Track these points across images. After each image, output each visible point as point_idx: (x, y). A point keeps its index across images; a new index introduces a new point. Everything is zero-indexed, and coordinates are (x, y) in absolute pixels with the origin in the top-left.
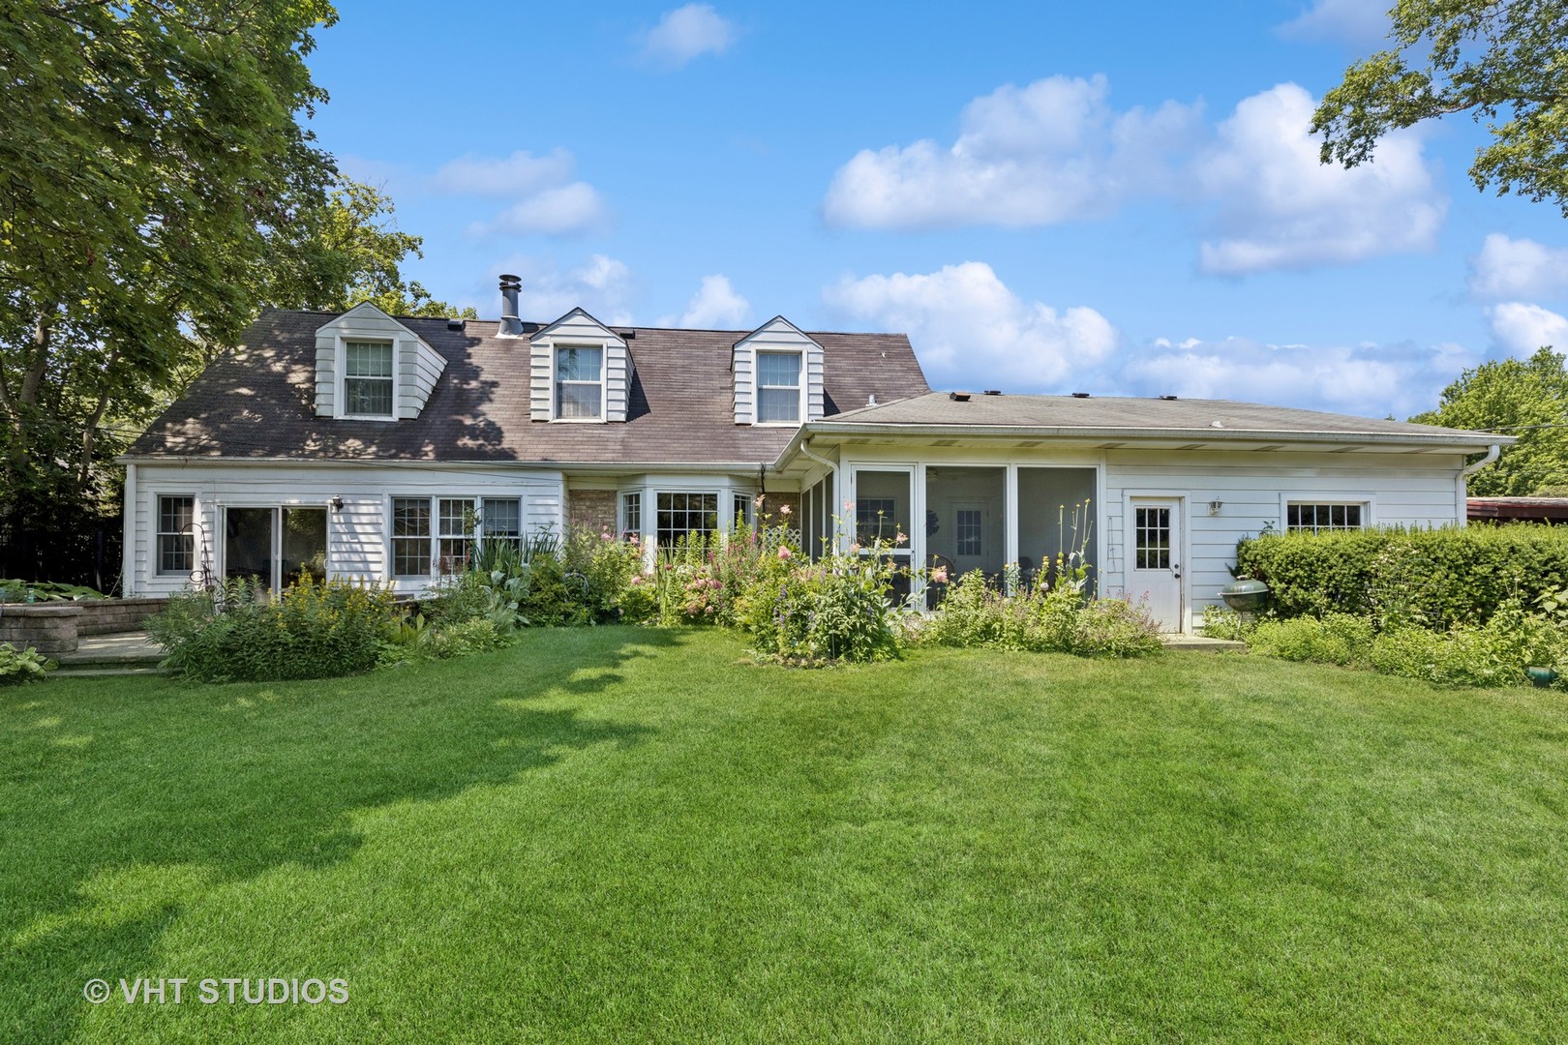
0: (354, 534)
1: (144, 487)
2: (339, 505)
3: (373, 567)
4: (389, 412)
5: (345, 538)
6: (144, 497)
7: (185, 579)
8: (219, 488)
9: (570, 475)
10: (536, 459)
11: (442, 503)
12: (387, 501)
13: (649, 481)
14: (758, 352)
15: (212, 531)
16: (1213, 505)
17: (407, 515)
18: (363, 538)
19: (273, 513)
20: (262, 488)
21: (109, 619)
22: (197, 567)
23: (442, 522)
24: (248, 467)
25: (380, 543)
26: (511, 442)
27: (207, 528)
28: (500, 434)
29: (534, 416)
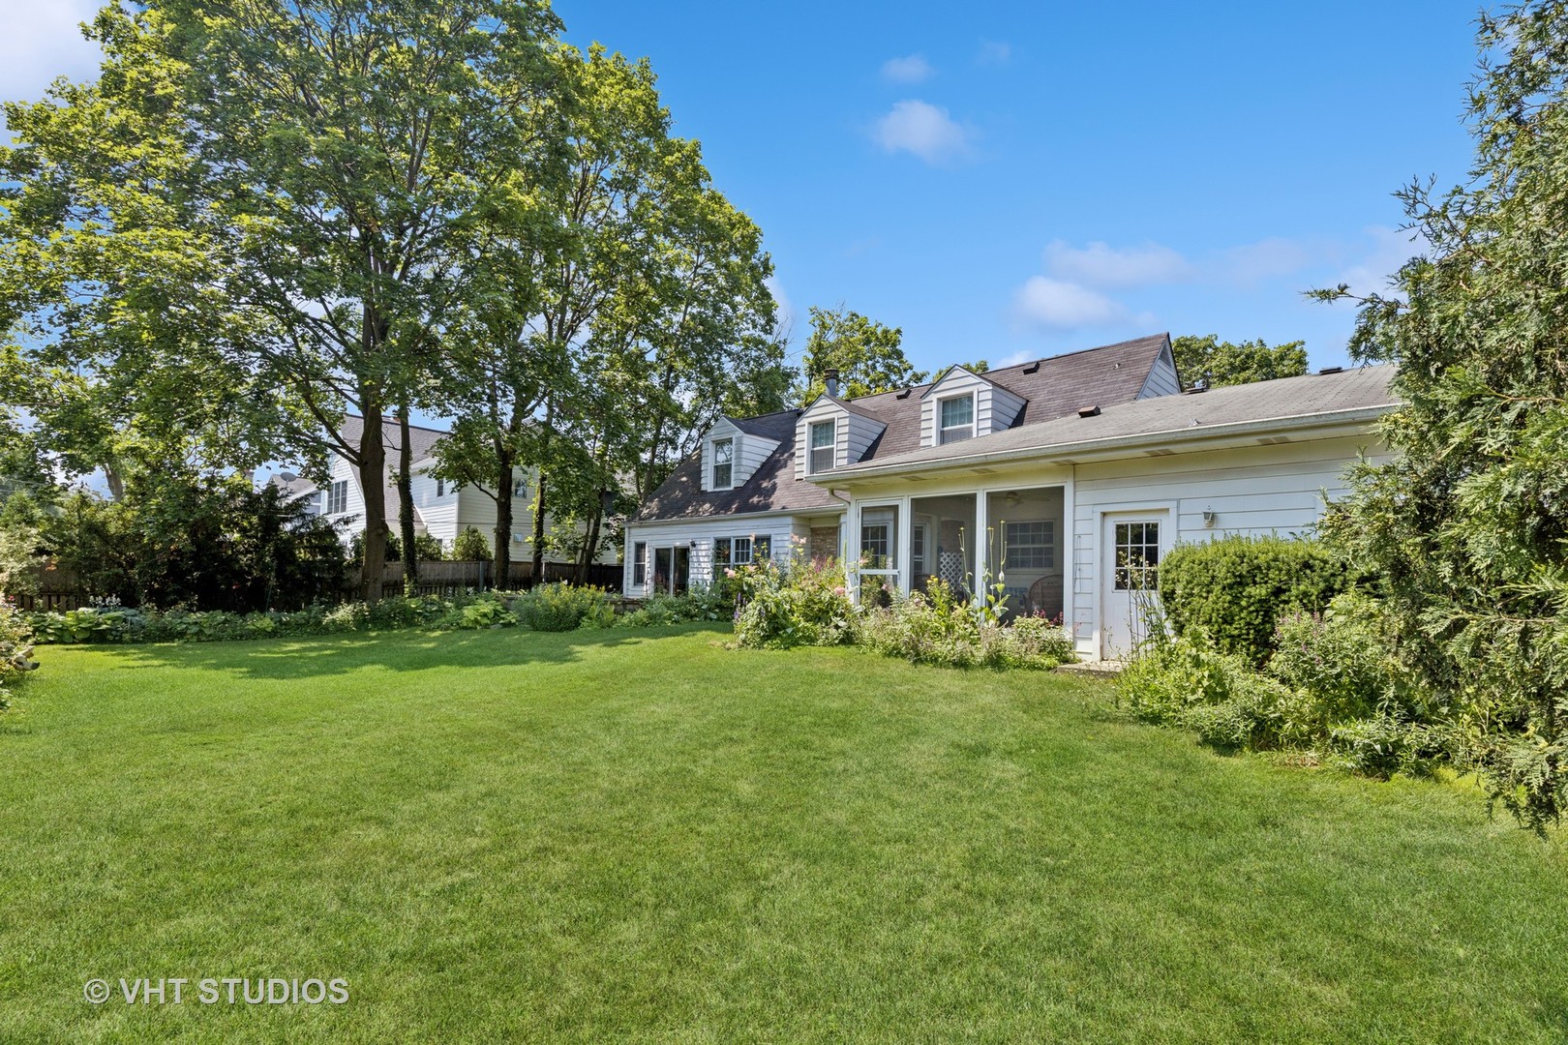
0: (699, 562)
2: (694, 545)
4: (729, 484)
5: (696, 565)
8: (653, 537)
11: (737, 541)
12: (713, 540)
14: (939, 399)
15: (650, 562)
16: (1206, 515)
18: (703, 565)
20: (668, 536)
23: (737, 554)
26: (776, 497)
27: (648, 560)
28: (774, 492)
29: (797, 476)
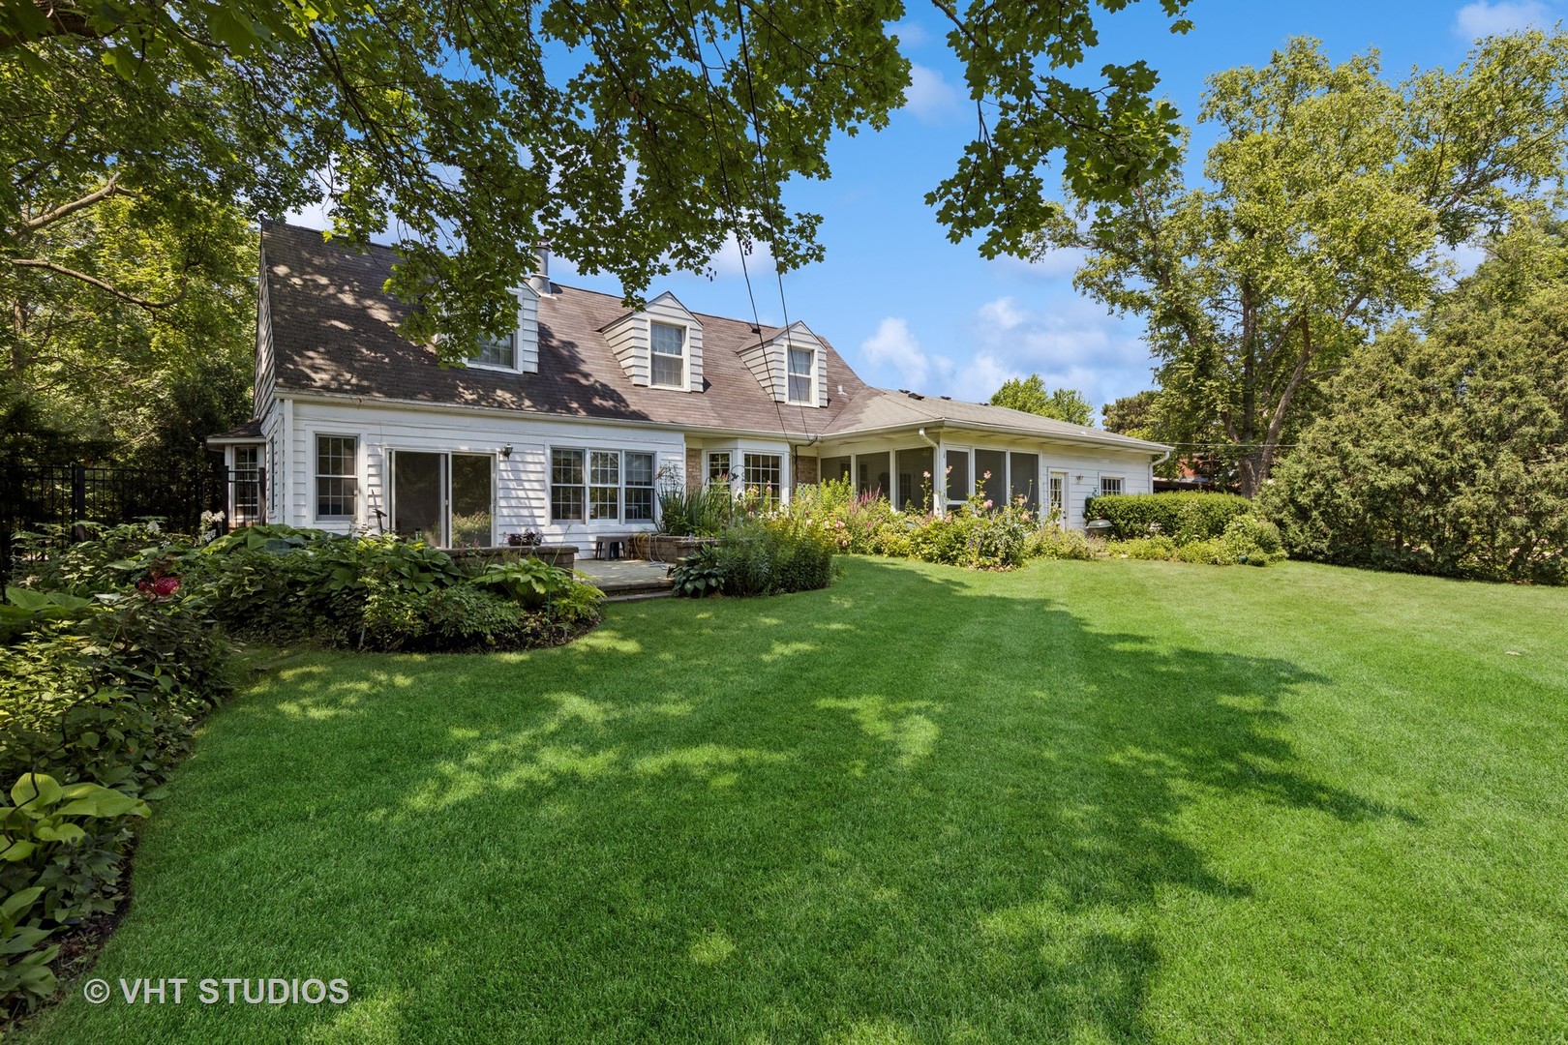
0: (519, 480)
1: (303, 425)
2: (506, 453)
3: (537, 512)
4: (515, 365)
5: (512, 485)
6: (302, 436)
7: (347, 523)
8: (385, 430)
9: (690, 435)
10: (665, 421)
11: (593, 455)
12: (548, 452)
13: (740, 444)
14: (788, 346)
15: (379, 475)
16: (1079, 478)
17: (565, 464)
18: (527, 485)
19: (442, 459)
20: (430, 433)
22: (361, 512)
23: (593, 472)
24: (415, 411)
25: (543, 499)
26: (634, 403)
27: (372, 471)
28: (619, 396)
29: (635, 380)
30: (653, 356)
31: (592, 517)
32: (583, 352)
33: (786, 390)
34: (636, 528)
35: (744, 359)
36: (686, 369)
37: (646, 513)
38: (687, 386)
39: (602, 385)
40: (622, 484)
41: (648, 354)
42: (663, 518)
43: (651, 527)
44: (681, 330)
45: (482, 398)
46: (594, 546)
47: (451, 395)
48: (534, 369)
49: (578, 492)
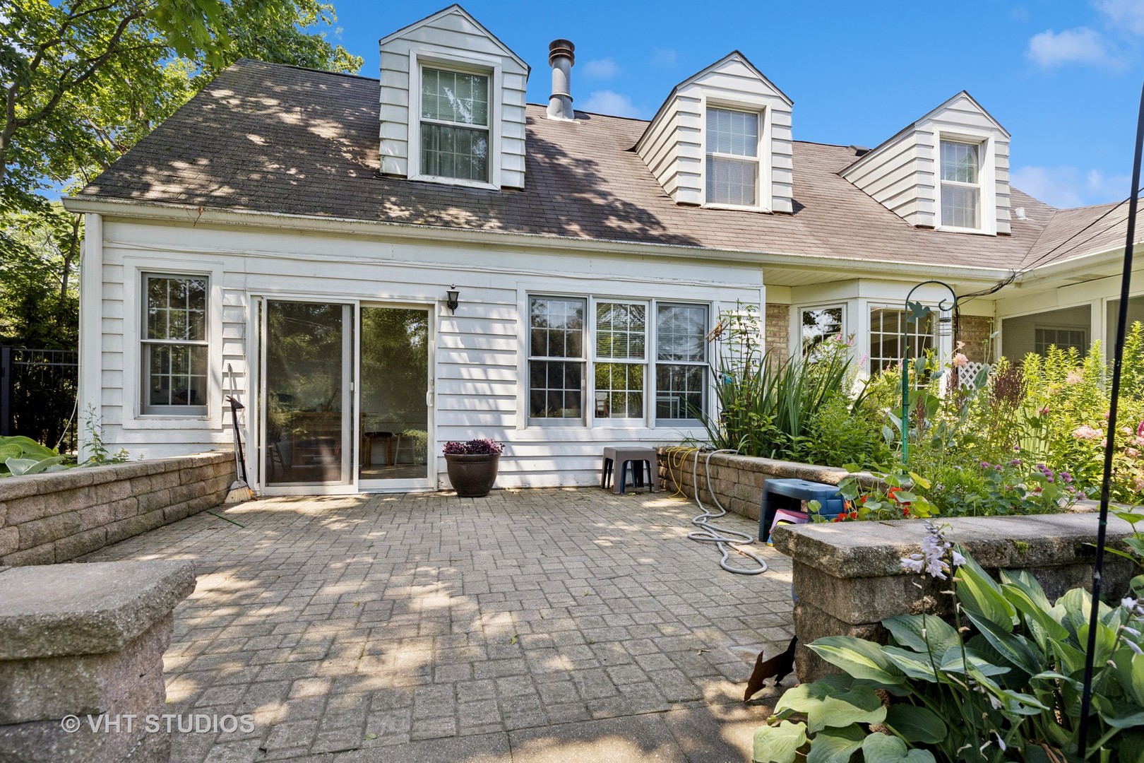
1: (117, 257)
2: (453, 303)
3: (504, 405)
4: (490, 176)
5: (461, 357)
6: (117, 275)
7: (193, 422)
8: (255, 266)
9: (773, 271)
12: (523, 302)
13: (865, 290)
14: (941, 134)
15: (240, 339)
18: (486, 359)
19: (346, 313)
20: (326, 270)
21: (102, 514)
22: (216, 402)
23: (599, 338)
25: (513, 382)
26: (674, 224)
27: (232, 333)
28: (650, 216)
29: (680, 197)
30: (710, 159)
31: (599, 414)
32: (603, 171)
33: (937, 207)
34: (675, 434)
35: (850, 179)
36: (765, 176)
37: (693, 408)
38: (765, 204)
39: (624, 204)
40: (651, 358)
41: (701, 153)
42: (724, 418)
43: (699, 432)
44: (756, 114)
45: (418, 215)
46: (600, 465)
47: (373, 211)
48: (518, 181)
49: (575, 374)
